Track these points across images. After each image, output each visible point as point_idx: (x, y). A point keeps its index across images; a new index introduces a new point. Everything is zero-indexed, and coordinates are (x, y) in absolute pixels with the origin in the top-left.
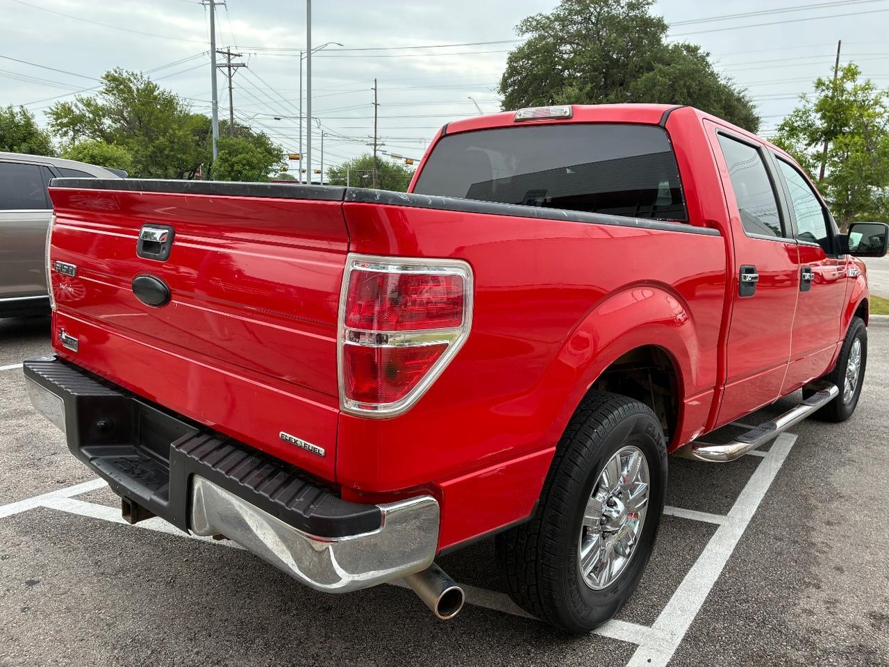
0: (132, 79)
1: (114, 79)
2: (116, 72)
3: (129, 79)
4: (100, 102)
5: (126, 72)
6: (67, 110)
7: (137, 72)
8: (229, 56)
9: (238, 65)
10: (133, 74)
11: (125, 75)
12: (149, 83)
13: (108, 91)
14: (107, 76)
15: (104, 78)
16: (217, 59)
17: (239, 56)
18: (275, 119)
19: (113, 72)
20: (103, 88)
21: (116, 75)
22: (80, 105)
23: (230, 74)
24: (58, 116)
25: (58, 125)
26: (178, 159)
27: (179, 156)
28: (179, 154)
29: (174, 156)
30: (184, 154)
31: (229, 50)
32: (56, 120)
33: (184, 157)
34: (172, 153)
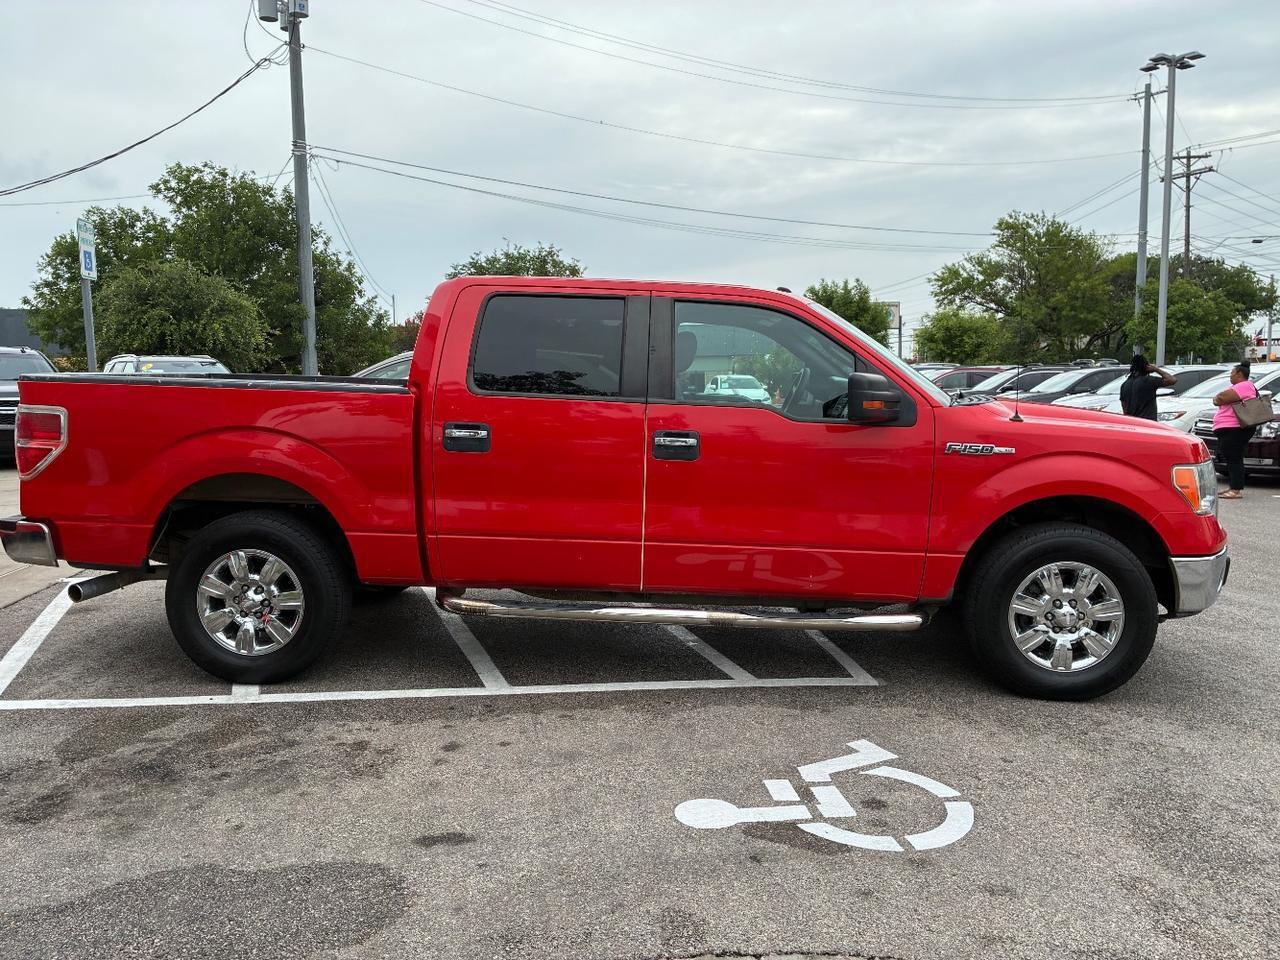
0: (1031, 222)
1: (1009, 226)
2: (1011, 217)
3: (1028, 223)
4: (994, 257)
5: (1024, 215)
6: (954, 273)
7: (1037, 212)
8: (1189, 161)
9: (1201, 172)
10: (1032, 216)
11: (1022, 219)
12: (1053, 223)
13: (1001, 243)
14: (1000, 224)
15: (997, 228)
16: (1173, 168)
17: (1206, 156)
18: (1254, 242)
19: (1007, 218)
20: (995, 240)
21: (1011, 221)
22: (968, 266)
23: (1188, 187)
24: (943, 281)
25: (942, 293)
26: (1081, 321)
27: (1082, 316)
28: (1082, 313)
29: (1075, 317)
30: (1090, 312)
31: (1189, 153)
32: (941, 286)
33: (1090, 317)
34: (1073, 313)
